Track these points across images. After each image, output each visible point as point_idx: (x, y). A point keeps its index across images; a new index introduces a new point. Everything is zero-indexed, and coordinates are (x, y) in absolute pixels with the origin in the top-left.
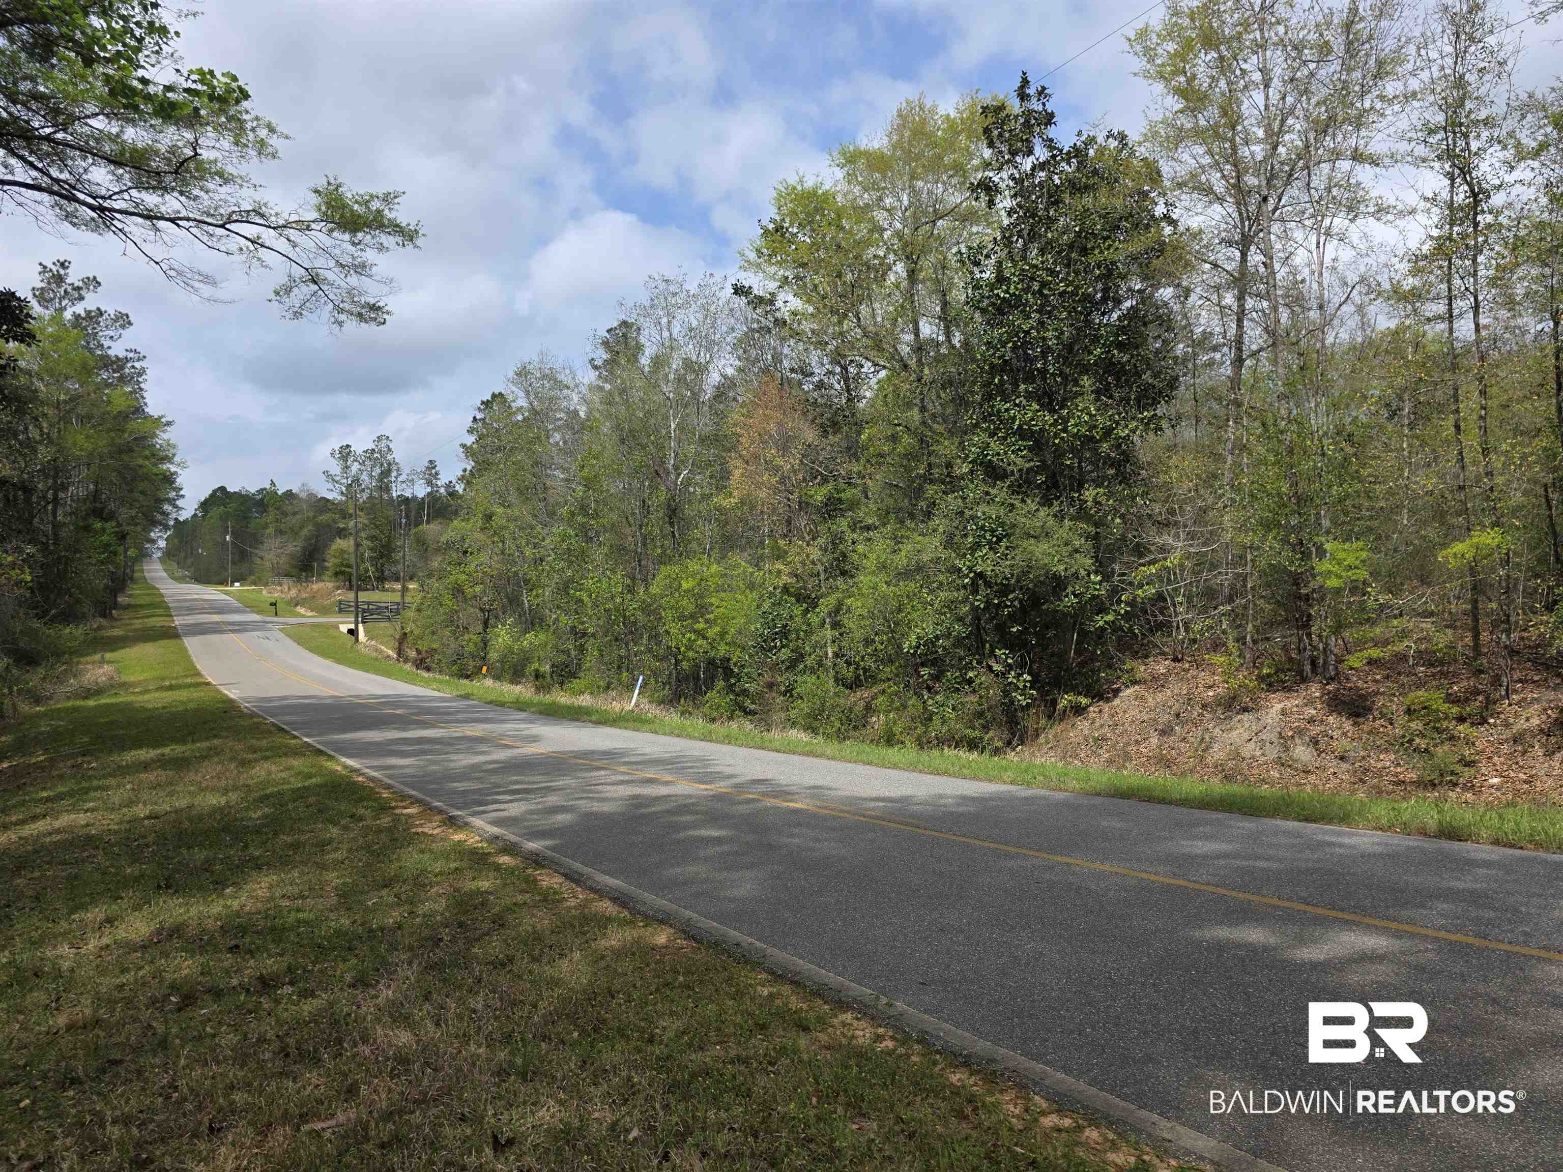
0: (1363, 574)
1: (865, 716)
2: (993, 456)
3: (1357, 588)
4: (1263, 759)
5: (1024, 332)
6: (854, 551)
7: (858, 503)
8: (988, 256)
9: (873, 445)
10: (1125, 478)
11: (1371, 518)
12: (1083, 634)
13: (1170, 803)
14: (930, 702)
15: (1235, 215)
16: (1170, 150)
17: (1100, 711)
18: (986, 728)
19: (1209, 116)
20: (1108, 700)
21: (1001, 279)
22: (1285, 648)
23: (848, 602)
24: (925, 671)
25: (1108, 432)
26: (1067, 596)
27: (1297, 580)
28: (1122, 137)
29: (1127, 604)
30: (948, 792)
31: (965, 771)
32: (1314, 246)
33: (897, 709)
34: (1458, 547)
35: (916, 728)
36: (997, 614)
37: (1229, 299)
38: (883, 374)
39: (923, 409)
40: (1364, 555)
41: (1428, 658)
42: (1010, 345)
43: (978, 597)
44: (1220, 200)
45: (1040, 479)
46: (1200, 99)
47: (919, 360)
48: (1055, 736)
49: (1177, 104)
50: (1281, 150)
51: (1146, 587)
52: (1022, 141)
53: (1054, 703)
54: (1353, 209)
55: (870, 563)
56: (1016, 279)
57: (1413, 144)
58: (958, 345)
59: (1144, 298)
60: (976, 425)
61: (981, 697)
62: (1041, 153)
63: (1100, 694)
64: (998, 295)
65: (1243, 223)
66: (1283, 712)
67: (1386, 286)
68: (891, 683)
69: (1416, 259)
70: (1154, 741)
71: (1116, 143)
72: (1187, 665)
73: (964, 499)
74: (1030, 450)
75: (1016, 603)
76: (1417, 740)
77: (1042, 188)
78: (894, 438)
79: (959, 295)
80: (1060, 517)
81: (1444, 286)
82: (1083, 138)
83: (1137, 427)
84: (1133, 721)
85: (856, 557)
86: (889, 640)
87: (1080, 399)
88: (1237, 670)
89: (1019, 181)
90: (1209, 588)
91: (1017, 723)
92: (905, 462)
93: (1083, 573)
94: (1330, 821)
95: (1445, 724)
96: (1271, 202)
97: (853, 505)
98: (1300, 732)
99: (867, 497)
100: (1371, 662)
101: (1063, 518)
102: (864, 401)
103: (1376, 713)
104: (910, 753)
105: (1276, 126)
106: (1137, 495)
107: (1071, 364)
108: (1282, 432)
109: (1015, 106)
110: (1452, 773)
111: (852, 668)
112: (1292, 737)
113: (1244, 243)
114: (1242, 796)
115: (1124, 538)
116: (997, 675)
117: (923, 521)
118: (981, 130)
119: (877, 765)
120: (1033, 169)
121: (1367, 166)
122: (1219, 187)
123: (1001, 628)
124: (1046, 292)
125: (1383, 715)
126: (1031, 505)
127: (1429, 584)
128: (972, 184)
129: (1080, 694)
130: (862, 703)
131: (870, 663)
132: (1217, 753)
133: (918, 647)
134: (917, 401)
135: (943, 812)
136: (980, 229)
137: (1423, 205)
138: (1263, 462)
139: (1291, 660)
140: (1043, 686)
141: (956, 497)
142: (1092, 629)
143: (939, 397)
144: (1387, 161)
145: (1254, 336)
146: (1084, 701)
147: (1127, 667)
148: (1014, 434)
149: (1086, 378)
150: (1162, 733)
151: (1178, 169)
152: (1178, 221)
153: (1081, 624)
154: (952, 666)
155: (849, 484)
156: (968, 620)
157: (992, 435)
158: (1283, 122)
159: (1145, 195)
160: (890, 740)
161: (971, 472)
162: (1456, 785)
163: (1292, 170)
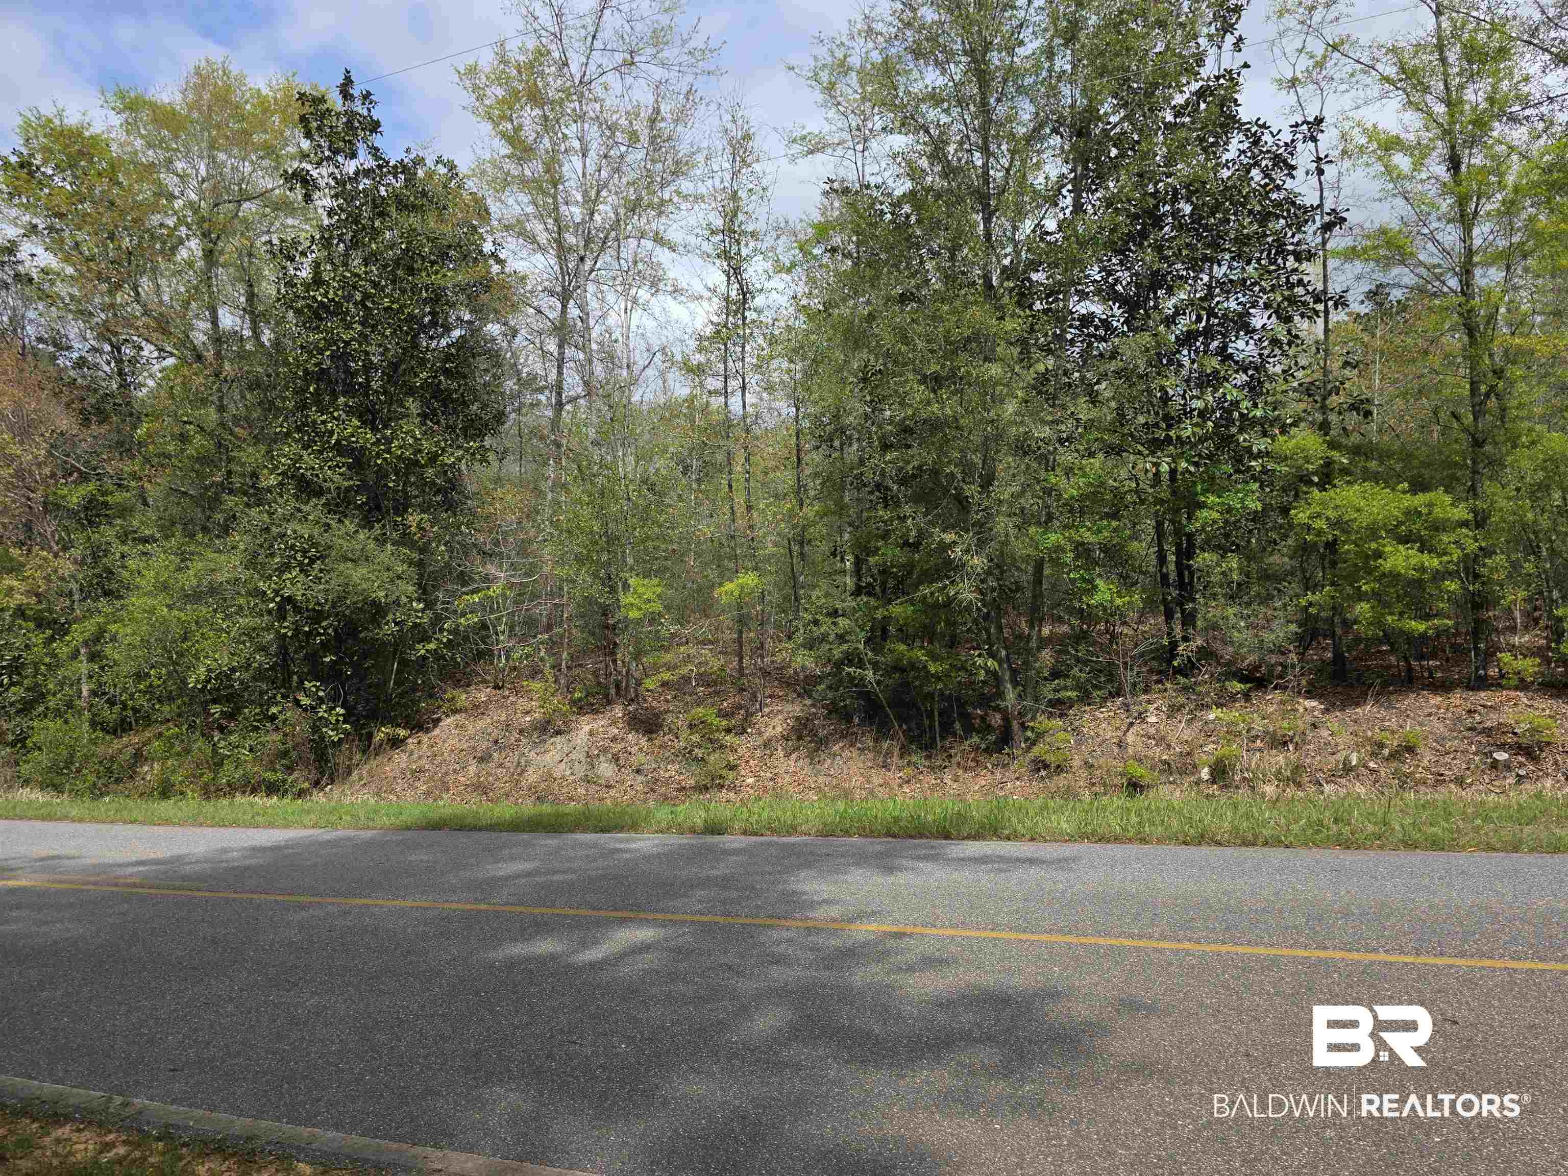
0: (658, 607)
1: (132, 767)
2: (306, 469)
3: (654, 619)
4: (572, 778)
5: (344, 342)
6: (124, 567)
7: (132, 510)
8: (303, 254)
9: (153, 443)
10: (451, 506)
11: (666, 559)
12: (404, 663)
13: (480, 829)
14: (222, 744)
15: (557, 268)
16: (498, 191)
17: (419, 742)
18: (290, 769)
19: (533, 169)
20: (428, 731)
21: (317, 281)
22: (595, 674)
23: (113, 628)
24: (215, 709)
25: (433, 458)
26: (386, 624)
27: (605, 612)
28: (451, 166)
29: (450, 632)
30: (234, 845)
31: (259, 819)
32: (623, 311)
33: (178, 754)
34: (729, 586)
35: (202, 775)
36: (308, 643)
37: (552, 346)
38: (170, 361)
39: (221, 409)
40: (659, 590)
41: (705, 680)
42: (328, 353)
43: (286, 624)
44: (541, 249)
45: (360, 499)
46: (525, 150)
47: (218, 354)
48: (368, 772)
49: (505, 149)
50: (597, 217)
51: (468, 616)
52: (344, 141)
53: (370, 736)
54: (655, 285)
55: (147, 581)
56: (336, 284)
57: (700, 239)
58: (267, 344)
59: (474, 330)
60: (288, 434)
61: (285, 735)
62: (365, 160)
63: (419, 726)
64: (314, 297)
65: (563, 277)
66: (591, 733)
67: (679, 358)
68: (171, 724)
69: (700, 338)
70: (472, 769)
71: (446, 170)
72: (507, 693)
73: (270, 514)
74: (349, 468)
75: (330, 631)
76: (696, 750)
77: (366, 196)
78: (184, 438)
79: (268, 289)
80: (381, 541)
81: (722, 366)
82: (412, 156)
83: (463, 457)
84: (452, 751)
85: (125, 573)
86: (169, 674)
87: (405, 420)
88: (553, 695)
89: (340, 183)
90: (530, 617)
91: (327, 761)
92: (197, 466)
93: (404, 599)
94: (621, 829)
95: (717, 735)
96: (588, 264)
97: (124, 511)
98: (604, 750)
99: (145, 503)
100: (664, 684)
101: (385, 541)
102: (145, 390)
103: (666, 729)
104: (192, 803)
105: (593, 194)
106: (463, 523)
107: (396, 383)
108: (594, 476)
109: (336, 101)
110: (721, 777)
111: (117, 708)
112: (598, 755)
113: (565, 297)
114: (549, 815)
115: (448, 565)
116: (306, 710)
117: (218, 537)
118: (297, 117)
119: (142, 823)
120: (357, 173)
121: (666, 250)
122: (543, 238)
123: (313, 658)
124: (370, 305)
125: (670, 730)
126: (350, 525)
127: (707, 616)
128: (286, 171)
129: (398, 725)
130: (130, 750)
131: (142, 701)
132: (532, 776)
133: (208, 681)
134: (214, 398)
135: (225, 869)
136: (296, 223)
137: (707, 294)
138: (579, 501)
139: (599, 683)
140: (358, 720)
141: (260, 512)
142: (413, 658)
143: (243, 397)
144: (681, 249)
145: (573, 383)
146: (402, 732)
147: (448, 696)
148: (332, 448)
149: (411, 400)
150: (481, 760)
151: (505, 211)
152: (505, 261)
153: (402, 653)
154: (252, 702)
155: (119, 485)
156: (273, 649)
157: (305, 447)
158: (598, 193)
159: (475, 228)
160: (165, 791)
161: (281, 484)
162: (722, 786)
163: (606, 238)
